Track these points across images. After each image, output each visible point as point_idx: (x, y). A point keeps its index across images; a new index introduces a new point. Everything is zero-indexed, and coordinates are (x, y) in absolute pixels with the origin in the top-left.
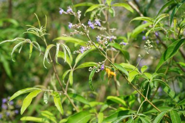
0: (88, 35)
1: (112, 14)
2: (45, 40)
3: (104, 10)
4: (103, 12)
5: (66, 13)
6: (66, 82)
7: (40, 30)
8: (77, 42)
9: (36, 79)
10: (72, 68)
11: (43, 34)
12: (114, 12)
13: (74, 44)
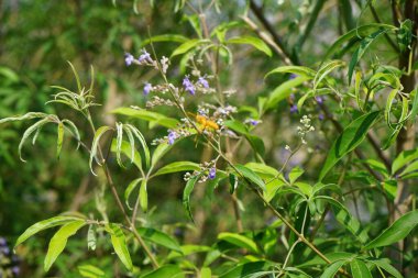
0: (182, 106)
1: (227, 60)
2: (89, 118)
3: (209, 50)
4: (207, 54)
5: (138, 62)
6: (132, 205)
7: (81, 96)
8: (155, 119)
9: (51, 196)
10: (146, 174)
11: (87, 105)
12: (231, 56)
13: (148, 123)
